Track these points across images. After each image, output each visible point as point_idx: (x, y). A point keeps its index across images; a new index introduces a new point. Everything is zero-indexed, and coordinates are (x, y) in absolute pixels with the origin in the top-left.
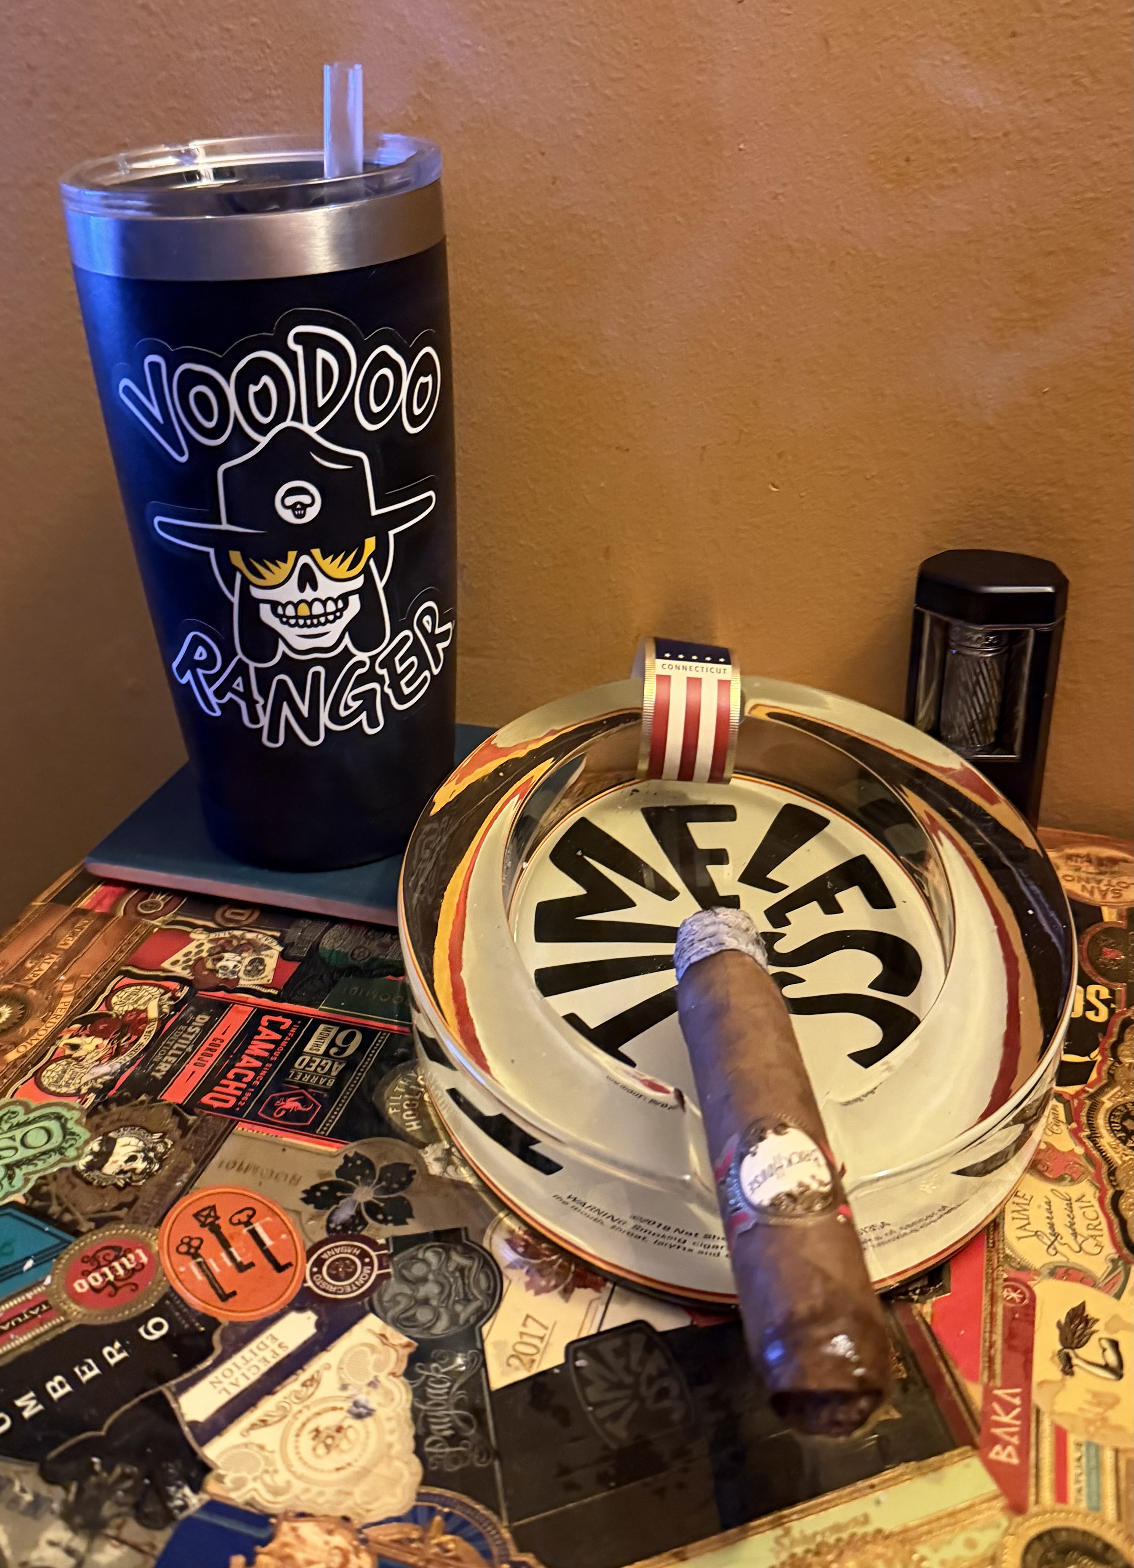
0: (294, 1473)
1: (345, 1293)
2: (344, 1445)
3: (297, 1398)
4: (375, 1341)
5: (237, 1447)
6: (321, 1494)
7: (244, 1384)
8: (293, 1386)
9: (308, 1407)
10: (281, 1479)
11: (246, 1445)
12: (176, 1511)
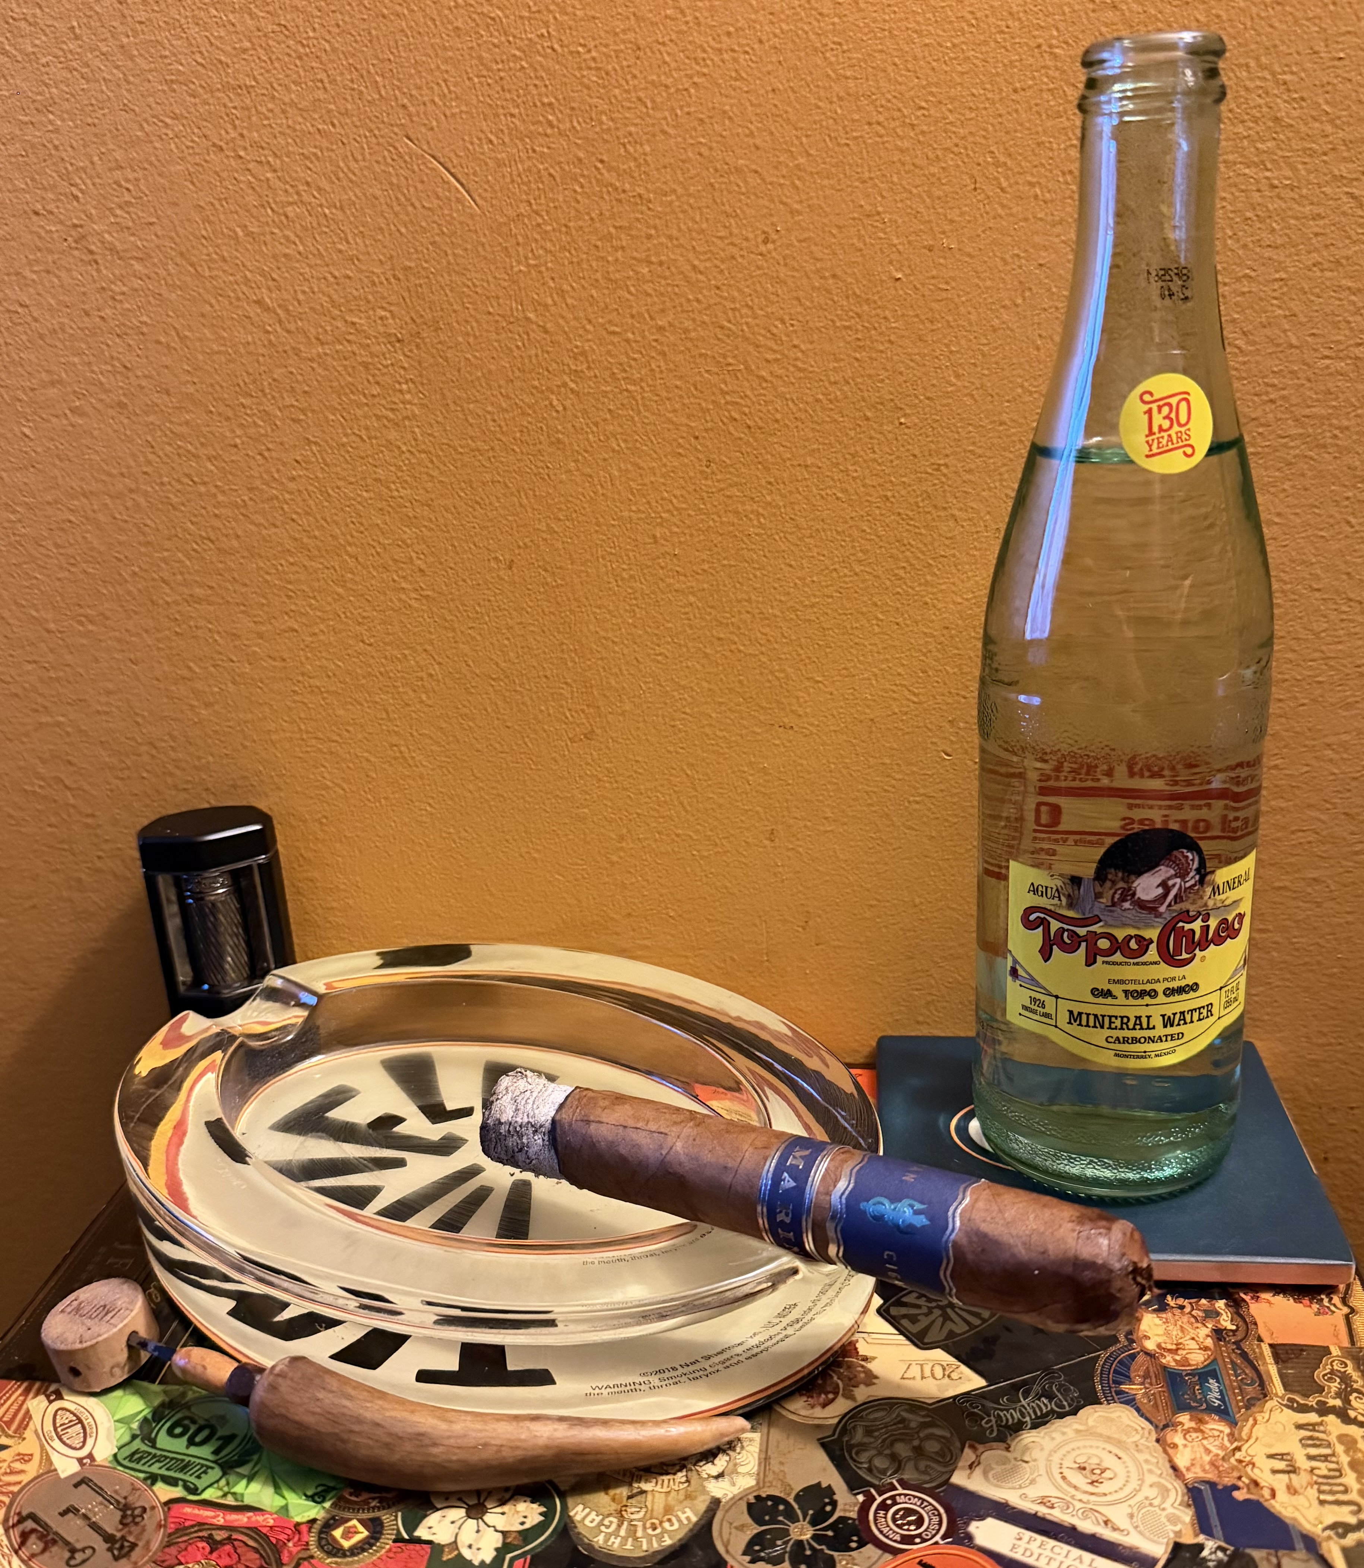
0: (1141, 1486)
1: (936, 1509)
2: (1095, 1461)
3: (1068, 1508)
4: (978, 1471)
5: (1141, 1533)
6: (1147, 1461)
7: (1076, 1552)
8: (1057, 1515)
9: (1073, 1497)
10: (1152, 1493)
11: (1136, 1527)
12: (1228, 1552)
